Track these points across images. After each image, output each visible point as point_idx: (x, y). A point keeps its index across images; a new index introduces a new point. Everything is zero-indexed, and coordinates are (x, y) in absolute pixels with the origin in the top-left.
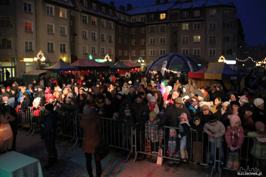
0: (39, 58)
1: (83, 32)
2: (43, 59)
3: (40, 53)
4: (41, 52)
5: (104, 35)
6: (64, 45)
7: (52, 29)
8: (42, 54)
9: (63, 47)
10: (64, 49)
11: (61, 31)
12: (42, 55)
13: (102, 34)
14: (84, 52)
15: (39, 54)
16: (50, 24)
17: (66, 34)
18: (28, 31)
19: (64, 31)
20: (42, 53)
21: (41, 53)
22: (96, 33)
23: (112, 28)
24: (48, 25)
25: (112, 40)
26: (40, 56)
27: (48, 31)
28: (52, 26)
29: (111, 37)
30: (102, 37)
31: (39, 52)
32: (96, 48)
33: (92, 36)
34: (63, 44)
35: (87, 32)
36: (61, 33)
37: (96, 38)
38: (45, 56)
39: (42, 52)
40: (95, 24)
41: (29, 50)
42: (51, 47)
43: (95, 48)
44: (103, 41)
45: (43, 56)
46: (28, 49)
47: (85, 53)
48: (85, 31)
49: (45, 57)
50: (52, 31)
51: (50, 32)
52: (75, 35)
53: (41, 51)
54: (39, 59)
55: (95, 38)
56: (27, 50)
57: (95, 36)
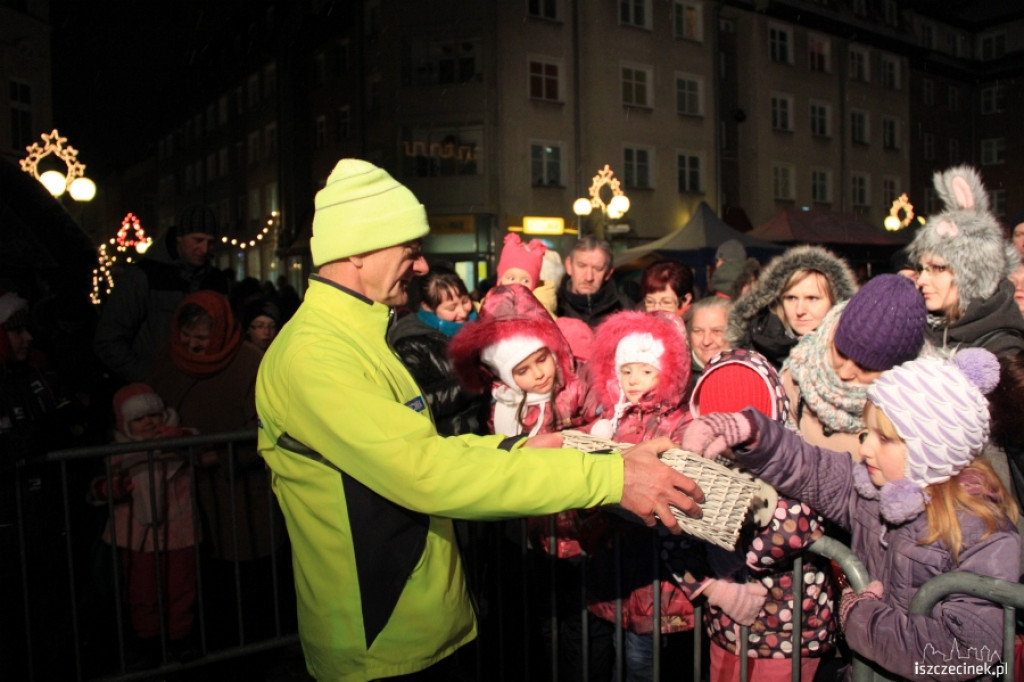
0: (598, 202)
1: (774, 101)
2: (620, 205)
3: (604, 178)
4: (606, 175)
5: (861, 119)
6: (694, 162)
7: (641, 91)
8: (615, 184)
9: (687, 169)
10: (695, 176)
11: (681, 96)
12: (613, 187)
13: (853, 116)
14: (776, 193)
15: (598, 183)
16: (634, 67)
17: (701, 110)
18: (544, 98)
19: (694, 100)
20: (612, 178)
21: (606, 180)
22: (829, 109)
23: (898, 83)
24: (627, 73)
25: (897, 144)
26: (607, 195)
27: (627, 96)
28: (641, 76)
29: (892, 125)
30: (853, 129)
31: (601, 172)
32: (830, 176)
33: (813, 120)
34: (688, 154)
35: (791, 102)
36: (681, 106)
37: (829, 131)
38: (628, 189)
39: (611, 173)
40: (821, 68)
41: (545, 181)
42: (639, 167)
43: (823, 177)
44: (859, 143)
45: (615, 193)
46: (541, 181)
47: (780, 197)
48: (779, 96)
49: (626, 194)
50: (641, 97)
51: (634, 104)
52: (740, 117)
53: (611, 169)
54: (600, 207)
55: (822, 130)
56: (538, 184)
57: (822, 122)
